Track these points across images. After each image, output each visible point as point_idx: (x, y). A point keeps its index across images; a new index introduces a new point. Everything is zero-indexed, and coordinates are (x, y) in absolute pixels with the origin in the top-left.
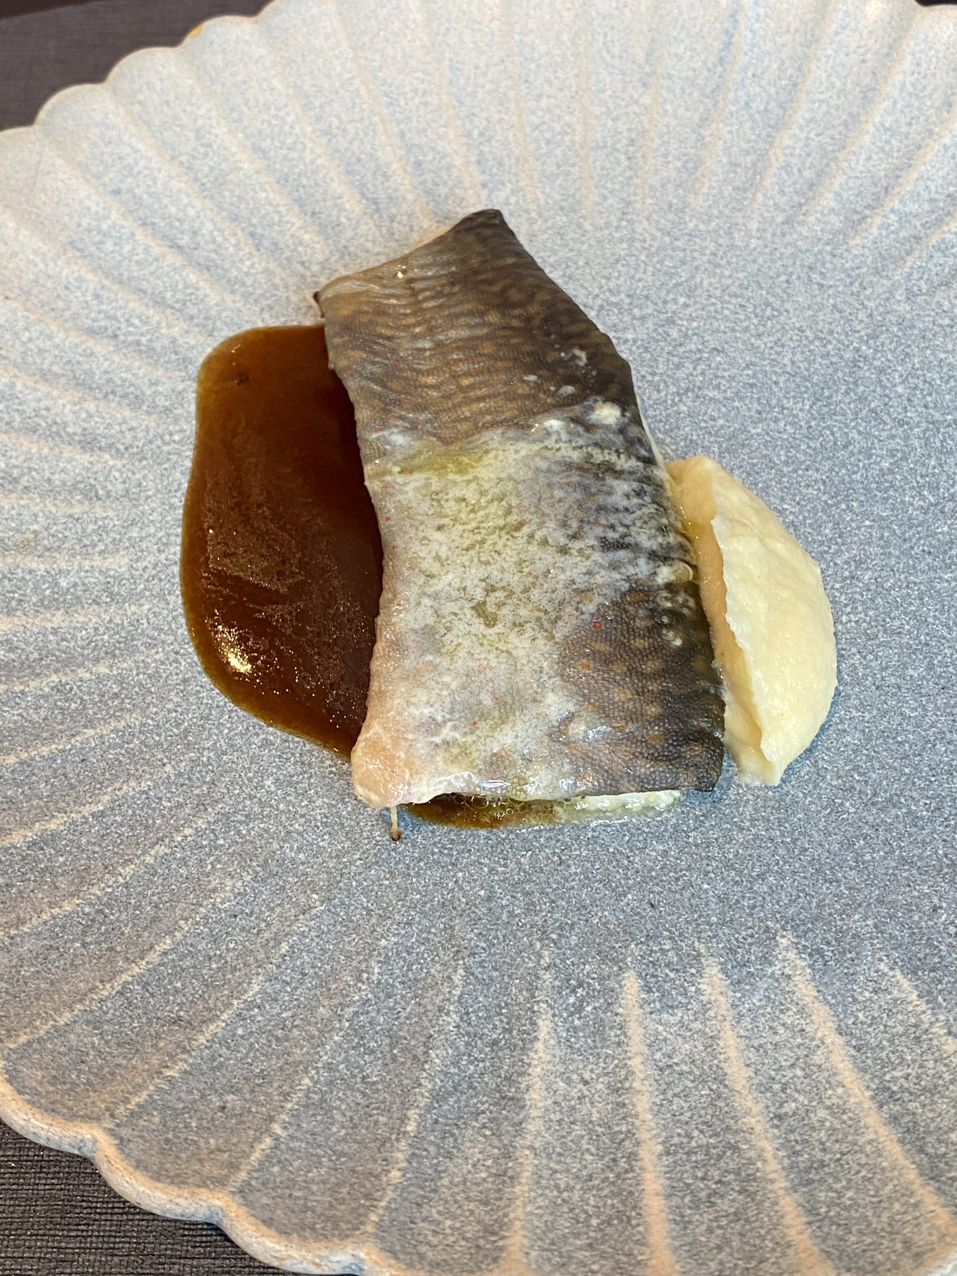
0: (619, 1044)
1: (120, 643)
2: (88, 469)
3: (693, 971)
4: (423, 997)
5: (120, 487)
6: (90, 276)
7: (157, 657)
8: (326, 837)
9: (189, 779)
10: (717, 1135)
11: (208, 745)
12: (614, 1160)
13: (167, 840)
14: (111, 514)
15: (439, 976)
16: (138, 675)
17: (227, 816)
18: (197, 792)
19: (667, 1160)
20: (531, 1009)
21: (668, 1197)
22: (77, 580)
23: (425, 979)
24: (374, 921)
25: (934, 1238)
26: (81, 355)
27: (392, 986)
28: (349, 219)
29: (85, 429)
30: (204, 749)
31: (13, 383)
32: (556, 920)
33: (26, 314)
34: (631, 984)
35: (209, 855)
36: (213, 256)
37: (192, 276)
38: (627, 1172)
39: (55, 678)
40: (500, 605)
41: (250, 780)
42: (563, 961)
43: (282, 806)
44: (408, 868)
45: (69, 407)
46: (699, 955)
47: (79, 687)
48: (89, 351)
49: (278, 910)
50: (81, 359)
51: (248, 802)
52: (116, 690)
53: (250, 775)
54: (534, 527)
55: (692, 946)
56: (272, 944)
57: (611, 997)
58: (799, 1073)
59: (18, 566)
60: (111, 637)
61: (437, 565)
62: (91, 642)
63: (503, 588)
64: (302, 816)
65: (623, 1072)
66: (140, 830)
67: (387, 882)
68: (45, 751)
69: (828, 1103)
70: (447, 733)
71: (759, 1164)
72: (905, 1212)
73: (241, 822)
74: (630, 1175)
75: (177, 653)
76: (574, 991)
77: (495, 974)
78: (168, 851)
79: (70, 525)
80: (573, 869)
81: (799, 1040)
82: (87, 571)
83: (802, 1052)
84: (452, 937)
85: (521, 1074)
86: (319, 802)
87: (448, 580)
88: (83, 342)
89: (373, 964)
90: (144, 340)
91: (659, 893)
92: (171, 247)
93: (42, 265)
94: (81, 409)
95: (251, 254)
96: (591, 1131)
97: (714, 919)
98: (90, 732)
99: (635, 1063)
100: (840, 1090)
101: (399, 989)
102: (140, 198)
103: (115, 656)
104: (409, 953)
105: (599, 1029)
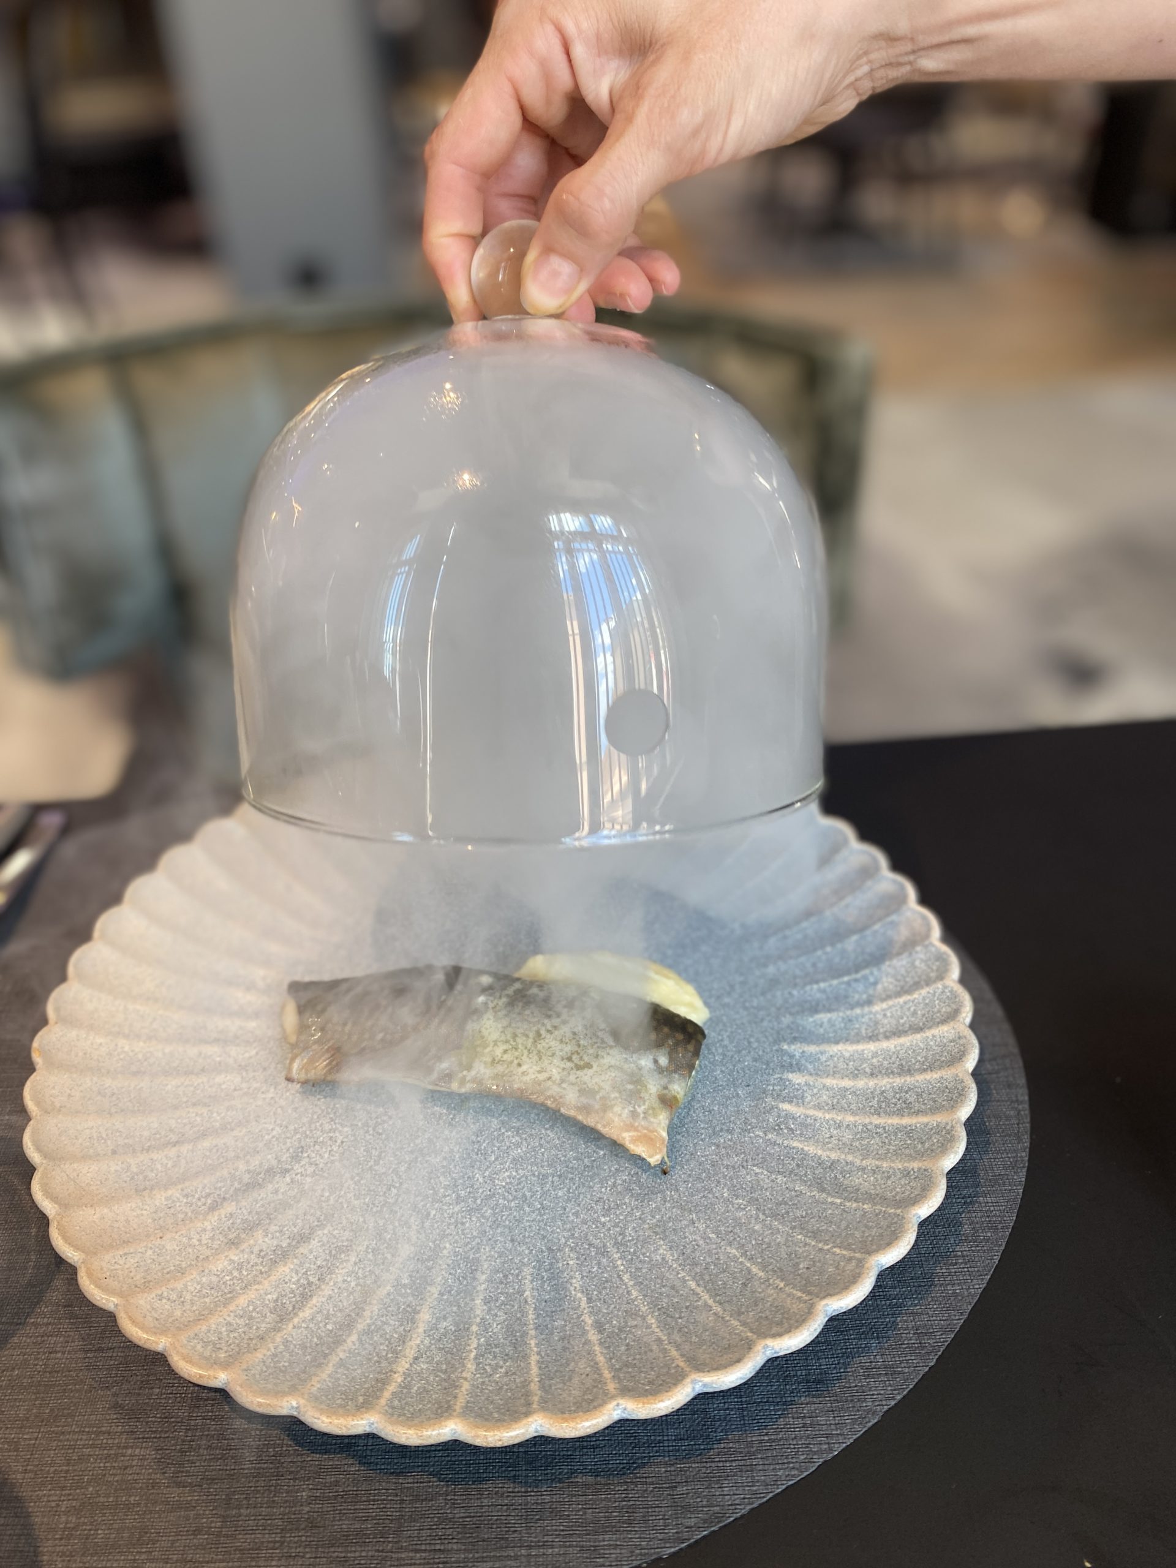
0: (815, 1120)
1: (467, 1265)
2: (323, 1245)
3: (787, 1083)
4: (763, 1187)
5: (347, 1233)
6: (170, 1193)
7: (487, 1250)
8: (650, 1203)
9: (583, 1255)
10: (874, 1098)
11: (563, 1240)
12: (876, 1133)
13: (621, 1273)
14: (366, 1243)
15: (753, 1178)
16: (495, 1262)
17: (616, 1243)
18: (593, 1254)
19: (882, 1114)
20: (785, 1147)
21: (902, 1116)
22: (407, 1274)
23: (753, 1184)
24: (710, 1196)
25: (953, 1031)
26: (229, 1220)
27: (751, 1197)
28: (220, 1056)
29: (289, 1238)
30: (566, 1243)
31: (230, 1260)
32: (741, 1123)
33: (179, 1234)
34: (786, 1106)
35: (638, 1257)
36: (196, 1129)
37: (204, 1144)
38: (885, 1129)
39: (478, 1302)
40: (581, 1059)
41: (597, 1227)
42: (764, 1128)
43: (621, 1218)
44: (685, 1174)
45: (266, 1239)
46: (781, 1078)
47: (490, 1292)
48: (228, 1215)
49: (687, 1234)
50: (231, 1221)
51: (611, 1232)
52: (501, 1275)
53: (594, 1226)
54: (544, 1028)
55: (774, 1079)
56: (708, 1241)
57: (789, 1116)
58: (852, 1063)
59: (382, 1299)
60: (459, 1268)
61: (544, 1074)
62: (459, 1279)
63: (572, 1054)
64: (632, 1210)
65: (831, 1122)
66: (608, 1285)
67: (690, 1185)
68: (531, 1317)
69: (870, 1057)
70: (640, 1110)
71: (895, 1084)
72: (936, 1041)
73: (623, 1238)
74: (887, 1128)
75: (490, 1239)
76: (781, 1129)
77: (761, 1156)
78: (629, 1274)
79: (362, 1266)
80: (716, 1109)
81: (836, 1059)
82: (404, 1267)
83: (842, 1059)
84: (733, 1167)
85: (820, 1158)
86: (627, 1201)
87: (555, 1073)
88: (220, 1215)
89: (736, 1202)
90: (236, 1185)
91: (742, 1081)
92: (175, 1146)
93: (144, 1212)
94: (272, 1234)
95: (209, 1111)
96: (858, 1139)
97: (764, 1067)
98: (527, 1293)
99: (827, 1116)
100: (866, 1052)
101: (755, 1195)
102: (126, 1144)
103: (475, 1270)
104: (736, 1186)
105: (804, 1125)
